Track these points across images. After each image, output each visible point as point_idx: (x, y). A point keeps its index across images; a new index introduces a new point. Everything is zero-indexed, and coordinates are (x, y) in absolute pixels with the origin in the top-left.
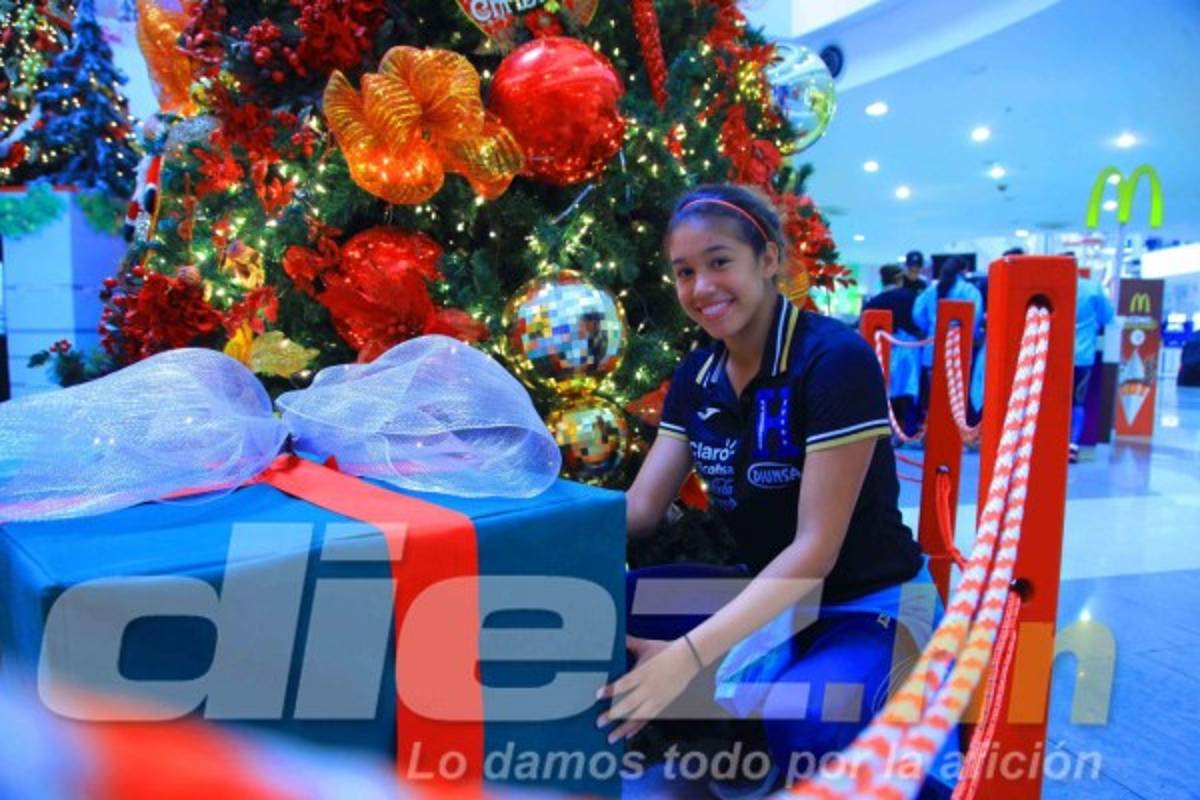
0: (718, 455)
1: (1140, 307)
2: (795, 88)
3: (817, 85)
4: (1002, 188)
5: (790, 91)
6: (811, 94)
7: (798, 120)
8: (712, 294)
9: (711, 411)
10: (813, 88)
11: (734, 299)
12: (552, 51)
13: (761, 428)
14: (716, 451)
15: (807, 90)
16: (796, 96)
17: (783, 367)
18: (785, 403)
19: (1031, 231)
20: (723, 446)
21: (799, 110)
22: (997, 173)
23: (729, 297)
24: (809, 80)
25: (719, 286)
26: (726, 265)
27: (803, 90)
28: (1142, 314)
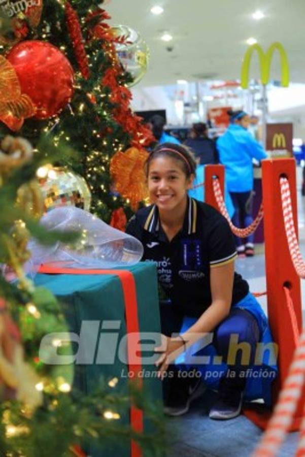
0: (161, 264)
1: (279, 144)
2: (130, 52)
3: (140, 49)
4: (170, 49)
5: (127, 54)
6: (138, 55)
7: (132, 70)
8: (166, 191)
9: (154, 244)
10: (139, 51)
11: (174, 195)
12: (32, 50)
13: (185, 256)
14: (160, 263)
15: (136, 54)
16: (130, 57)
17: (194, 231)
18: (198, 247)
19: (189, 81)
20: (163, 260)
21: (132, 65)
22: (167, 38)
23: (172, 193)
24: (135, 47)
25: (170, 188)
26: (175, 180)
27: (134, 53)
28: (281, 148)
